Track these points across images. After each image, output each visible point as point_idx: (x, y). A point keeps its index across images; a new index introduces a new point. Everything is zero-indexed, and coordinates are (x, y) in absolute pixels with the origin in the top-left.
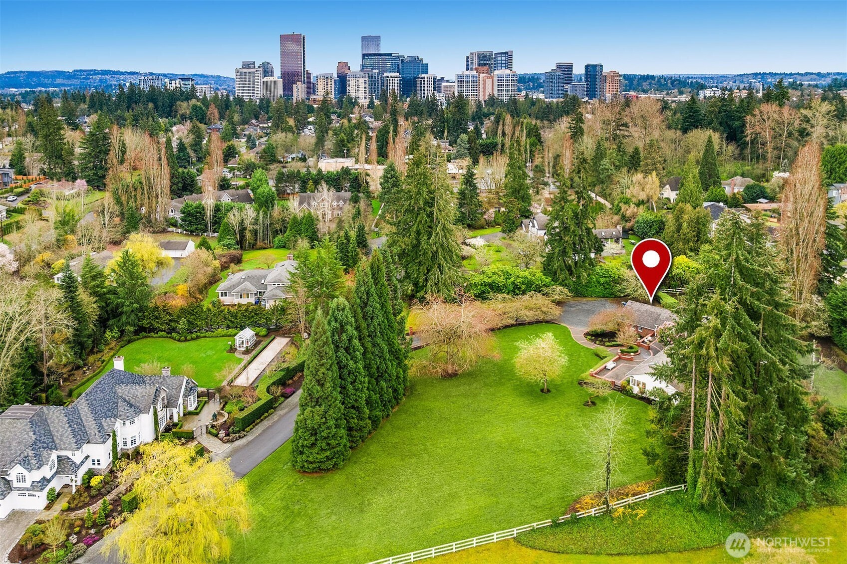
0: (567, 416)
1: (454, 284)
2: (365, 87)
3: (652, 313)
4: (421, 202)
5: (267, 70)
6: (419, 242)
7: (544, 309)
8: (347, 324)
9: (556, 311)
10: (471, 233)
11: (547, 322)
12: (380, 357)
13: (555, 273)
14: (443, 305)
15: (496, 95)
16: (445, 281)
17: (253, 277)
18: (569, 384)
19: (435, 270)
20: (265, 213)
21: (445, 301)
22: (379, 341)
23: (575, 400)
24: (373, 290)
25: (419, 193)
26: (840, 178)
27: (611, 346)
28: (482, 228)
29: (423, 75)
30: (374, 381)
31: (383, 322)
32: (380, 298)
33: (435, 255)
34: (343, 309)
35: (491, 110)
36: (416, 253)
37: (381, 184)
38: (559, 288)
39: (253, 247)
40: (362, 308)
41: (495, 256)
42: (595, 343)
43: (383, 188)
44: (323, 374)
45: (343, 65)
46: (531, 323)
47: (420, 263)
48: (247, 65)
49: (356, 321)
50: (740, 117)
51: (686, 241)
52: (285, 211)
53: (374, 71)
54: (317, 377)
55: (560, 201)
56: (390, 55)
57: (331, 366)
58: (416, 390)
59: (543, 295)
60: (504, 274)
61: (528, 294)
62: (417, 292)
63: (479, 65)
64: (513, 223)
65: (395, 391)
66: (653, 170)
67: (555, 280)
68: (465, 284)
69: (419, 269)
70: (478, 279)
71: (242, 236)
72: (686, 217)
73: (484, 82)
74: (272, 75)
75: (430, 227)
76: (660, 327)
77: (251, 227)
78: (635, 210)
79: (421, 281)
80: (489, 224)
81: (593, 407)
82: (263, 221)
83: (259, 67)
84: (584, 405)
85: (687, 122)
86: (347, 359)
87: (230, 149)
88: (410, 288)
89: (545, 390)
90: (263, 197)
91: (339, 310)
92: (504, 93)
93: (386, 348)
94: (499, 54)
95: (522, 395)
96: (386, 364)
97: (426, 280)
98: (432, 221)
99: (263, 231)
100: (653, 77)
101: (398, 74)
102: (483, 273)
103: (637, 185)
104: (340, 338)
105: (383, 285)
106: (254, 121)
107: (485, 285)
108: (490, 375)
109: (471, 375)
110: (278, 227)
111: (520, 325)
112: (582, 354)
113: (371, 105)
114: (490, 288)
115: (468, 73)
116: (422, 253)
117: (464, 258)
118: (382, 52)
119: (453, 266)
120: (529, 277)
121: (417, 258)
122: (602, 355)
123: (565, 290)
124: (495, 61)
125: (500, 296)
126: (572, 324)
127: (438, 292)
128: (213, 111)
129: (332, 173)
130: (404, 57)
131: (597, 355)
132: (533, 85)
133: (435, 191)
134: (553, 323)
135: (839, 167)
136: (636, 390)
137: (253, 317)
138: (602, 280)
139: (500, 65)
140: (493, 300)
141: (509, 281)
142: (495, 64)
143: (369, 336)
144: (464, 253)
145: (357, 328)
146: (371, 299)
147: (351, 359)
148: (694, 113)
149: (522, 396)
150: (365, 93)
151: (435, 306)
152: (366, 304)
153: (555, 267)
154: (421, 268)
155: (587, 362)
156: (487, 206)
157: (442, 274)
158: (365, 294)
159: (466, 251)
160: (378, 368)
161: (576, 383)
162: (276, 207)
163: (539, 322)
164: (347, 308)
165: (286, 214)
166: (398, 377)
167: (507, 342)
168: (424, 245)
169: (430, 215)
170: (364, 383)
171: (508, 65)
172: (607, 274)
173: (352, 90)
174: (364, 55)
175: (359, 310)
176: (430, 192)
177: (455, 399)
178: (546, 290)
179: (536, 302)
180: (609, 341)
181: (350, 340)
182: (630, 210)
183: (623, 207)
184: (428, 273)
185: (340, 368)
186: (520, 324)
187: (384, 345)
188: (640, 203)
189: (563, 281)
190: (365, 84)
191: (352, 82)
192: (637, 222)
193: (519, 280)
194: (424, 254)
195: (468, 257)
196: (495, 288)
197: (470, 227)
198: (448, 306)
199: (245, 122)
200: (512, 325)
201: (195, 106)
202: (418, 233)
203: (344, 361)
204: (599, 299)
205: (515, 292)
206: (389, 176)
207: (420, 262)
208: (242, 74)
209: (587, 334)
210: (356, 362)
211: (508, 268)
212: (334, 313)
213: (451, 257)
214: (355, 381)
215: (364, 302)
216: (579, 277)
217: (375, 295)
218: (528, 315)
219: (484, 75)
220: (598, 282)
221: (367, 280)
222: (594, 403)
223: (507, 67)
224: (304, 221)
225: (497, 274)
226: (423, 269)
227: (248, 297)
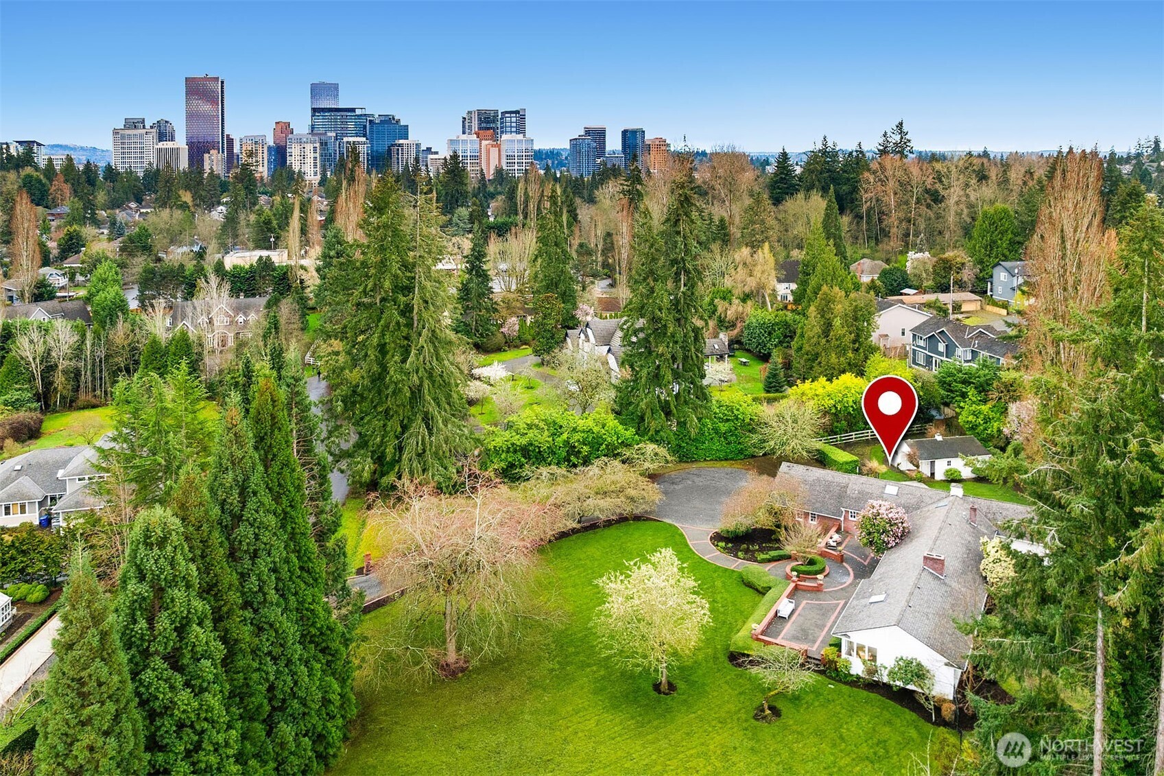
0: (724, 754)
1: (455, 453)
2: (315, 158)
3: (829, 485)
4: (387, 284)
5: (164, 133)
6: (384, 369)
7: (632, 492)
8: (172, 583)
9: (652, 494)
10: (482, 358)
11: (637, 518)
12: (275, 659)
13: (642, 419)
14: (434, 500)
15: (505, 168)
16: (439, 447)
17: (39, 466)
18: (711, 664)
19: (418, 427)
20: (97, 336)
21: (439, 490)
22: (274, 614)
23: (733, 708)
24: (256, 479)
25: (383, 265)
26: (1004, 255)
27: (769, 561)
28: (499, 350)
29: (401, 141)
30: (259, 728)
31: (287, 561)
32: (277, 499)
33: (416, 393)
34: (162, 543)
35: (499, 189)
36: (379, 392)
37: (318, 270)
38: (651, 447)
39: (71, 404)
40: (227, 530)
41: (527, 396)
42: (736, 556)
43: (323, 278)
44: (91, 749)
45: (284, 129)
46: (609, 524)
47: (387, 414)
48: (133, 124)
49: (206, 569)
50: (848, 180)
51: (842, 351)
52: (137, 330)
53: (329, 134)
54: (69, 763)
55: (645, 279)
56: (353, 110)
57: (117, 717)
58: (373, 721)
59: (624, 462)
60: (547, 424)
61: (597, 462)
62: (383, 474)
63: (480, 129)
64: (553, 338)
65: (319, 738)
66: (763, 242)
67: (641, 431)
68: (476, 453)
69: (384, 425)
70: (501, 439)
71: (48, 384)
72: (838, 308)
73: (488, 152)
74: (172, 139)
75: (407, 338)
76: (862, 513)
77: (66, 363)
78: (740, 309)
79: (389, 451)
80: (511, 343)
81: (777, 724)
82: (92, 352)
83: (152, 127)
84: (756, 717)
85: (778, 188)
86: (172, 688)
87: (71, 239)
88: (367, 467)
89: (664, 687)
90: (103, 309)
91: (150, 546)
92: (516, 167)
93: (291, 629)
94: (507, 112)
95: (615, 704)
96: (293, 674)
97: (400, 449)
98: (410, 325)
99: (93, 373)
100: (704, 154)
101: (364, 139)
102: (509, 426)
103: (740, 266)
104: (151, 627)
105: (286, 464)
106: (133, 205)
107: (515, 451)
108: (539, 659)
109: (501, 666)
110: (121, 361)
111: (585, 529)
112: (718, 584)
113: (323, 182)
114: (524, 457)
115: (464, 137)
116: (390, 390)
117: (471, 402)
118: (341, 106)
119: (453, 415)
120: (596, 429)
121: (380, 403)
122: (761, 584)
123: (662, 451)
124: (502, 123)
125: (544, 471)
126: (684, 518)
127: (424, 471)
128: (62, 188)
129: (242, 268)
130: (373, 115)
131: (749, 585)
132: (553, 163)
133: (414, 265)
134: (648, 519)
135: (1001, 239)
136: (857, 668)
137: (13, 558)
138: (723, 427)
139: (508, 129)
140: (532, 481)
141: (559, 440)
142: (502, 128)
143: (246, 605)
144: (472, 395)
145: (209, 590)
146: (251, 504)
147: (187, 684)
148: (787, 175)
149: (615, 707)
150: (315, 166)
151: (416, 505)
152: (238, 518)
153: (643, 405)
154: (389, 424)
155: (734, 604)
156: (504, 312)
157: (431, 434)
158: (236, 492)
159: (474, 389)
160: (271, 688)
161: (723, 659)
162: (120, 325)
163: (622, 519)
164: (174, 537)
165: (138, 336)
166: (326, 702)
167: (567, 569)
168: (393, 374)
169: (407, 311)
170: (227, 745)
171: (521, 129)
172: (731, 416)
173: (294, 162)
174: (314, 110)
175: (217, 537)
176: (407, 266)
177: (465, 735)
178: (627, 453)
179: (613, 478)
180: (761, 550)
181: (181, 630)
182: (732, 310)
183: (721, 305)
184: (403, 433)
185: (152, 716)
186: (589, 527)
187: (287, 624)
188: (745, 298)
189: (657, 432)
190: (315, 152)
191: (294, 151)
192: (748, 327)
193: (577, 436)
194: (394, 393)
195: (478, 400)
196: (532, 454)
197: (479, 348)
198: (445, 501)
199: (116, 204)
200: (574, 531)
201: (29, 176)
202: (382, 348)
203: (163, 694)
204: (718, 464)
205: (569, 461)
206: (332, 253)
207: (387, 411)
208: (123, 137)
209: (717, 538)
210: (199, 692)
211: (554, 413)
212: (135, 552)
213: (448, 397)
214: (198, 747)
215: (233, 516)
216: (681, 424)
217: (262, 491)
218: (602, 507)
219: (487, 142)
220: (716, 431)
221: (239, 454)
222: (776, 712)
223: (518, 132)
224: (172, 349)
225: (537, 426)
226: (394, 425)
227: (23, 511)
